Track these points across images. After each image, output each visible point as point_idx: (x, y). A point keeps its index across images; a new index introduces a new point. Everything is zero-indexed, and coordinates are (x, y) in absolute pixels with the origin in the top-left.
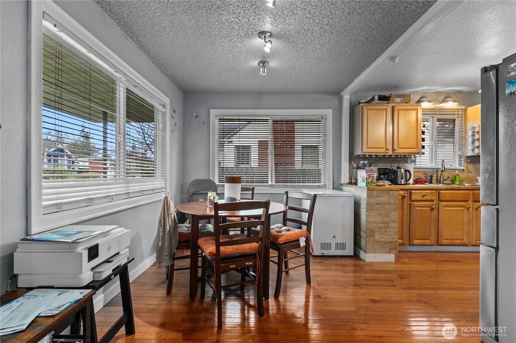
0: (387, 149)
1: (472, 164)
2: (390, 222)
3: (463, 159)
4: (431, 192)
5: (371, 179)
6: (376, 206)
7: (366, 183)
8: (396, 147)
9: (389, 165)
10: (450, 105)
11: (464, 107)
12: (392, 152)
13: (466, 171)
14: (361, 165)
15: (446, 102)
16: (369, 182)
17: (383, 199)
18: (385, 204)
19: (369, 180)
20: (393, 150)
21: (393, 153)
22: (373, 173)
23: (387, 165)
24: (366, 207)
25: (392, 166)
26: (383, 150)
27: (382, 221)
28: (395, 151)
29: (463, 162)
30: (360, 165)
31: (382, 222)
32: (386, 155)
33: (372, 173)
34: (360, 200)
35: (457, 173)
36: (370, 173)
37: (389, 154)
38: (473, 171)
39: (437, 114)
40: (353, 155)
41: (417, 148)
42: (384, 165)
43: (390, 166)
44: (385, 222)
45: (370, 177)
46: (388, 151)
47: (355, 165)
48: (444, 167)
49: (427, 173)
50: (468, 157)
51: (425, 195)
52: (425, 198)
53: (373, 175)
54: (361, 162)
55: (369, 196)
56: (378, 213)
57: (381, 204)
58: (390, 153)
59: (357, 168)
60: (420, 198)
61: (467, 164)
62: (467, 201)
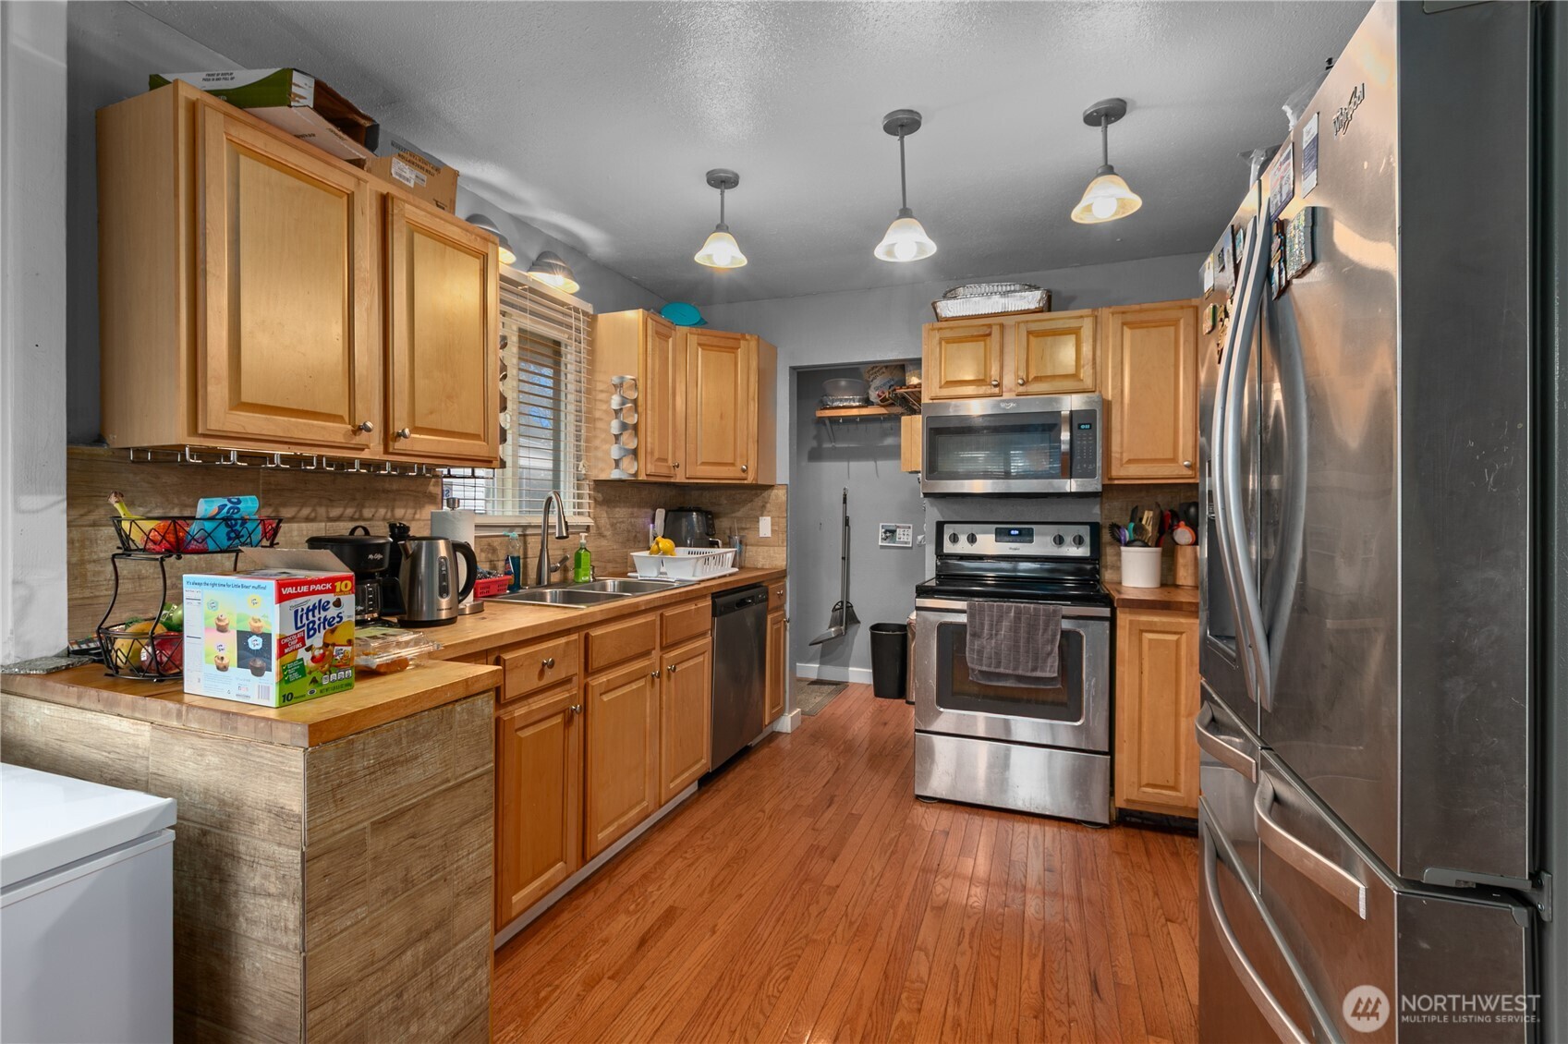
0: (358, 430)
1: (605, 508)
2: (457, 904)
3: (586, 491)
4: (567, 643)
5: (317, 641)
6: (375, 844)
7: (284, 679)
8: (399, 424)
9: (350, 511)
10: (560, 285)
11: (589, 308)
12: (381, 448)
13: (593, 531)
14: (209, 526)
15: (549, 268)
16: (302, 670)
17: (415, 774)
18: (427, 803)
19: (302, 653)
20: (389, 436)
21: (386, 451)
22: (331, 598)
23: (335, 512)
24: (296, 883)
25: (362, 518)
26: (336, 432)
27: (409, 931)
28: (400, 445)
29: (586, 501)
30: (194, 528)
31: (415, 935)
32: (350, 463)
33: (325, 597)
34: (224, 825)
35: (583, 541)
36: (314, 599)
37: (366, 455)
38: (608, 530)
39: (524, 310)
40: (100, 440)
41: (486, 439)
42: (322, 511)
43: (352, 519)
44: (427, 926)
45: (312, 631)
46: (362, 438)
47: (148, 525)
48: (566, 523)
49: (496, 542)
50: (600, 485)
51: (551, 665)
52: (550, 676)
53: (332, 612)
54: (206, 507)
55: (322, 788)
56: (385, 892)
57: (407, 817)
58: (374, 451)
59: (169, 553)
60: (536, 683)
61: (595, 507)
62: (646, 654)
